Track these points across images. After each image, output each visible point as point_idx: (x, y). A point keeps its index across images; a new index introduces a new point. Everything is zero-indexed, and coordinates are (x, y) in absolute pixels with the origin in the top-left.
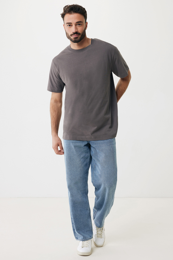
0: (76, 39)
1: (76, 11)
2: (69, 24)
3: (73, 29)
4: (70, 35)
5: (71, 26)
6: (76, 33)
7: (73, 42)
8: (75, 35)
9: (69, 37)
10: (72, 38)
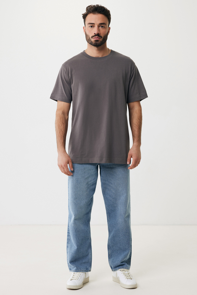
0: (97, 42)
1: (100, 12)
2: (91, 25)
3: (95, 30)
4: (90, 37)
5: (94, 27)
6: (98, 35)
7: (93, 45)
8: (96, 37)
9: (90, 39)
10: (93, 40)
